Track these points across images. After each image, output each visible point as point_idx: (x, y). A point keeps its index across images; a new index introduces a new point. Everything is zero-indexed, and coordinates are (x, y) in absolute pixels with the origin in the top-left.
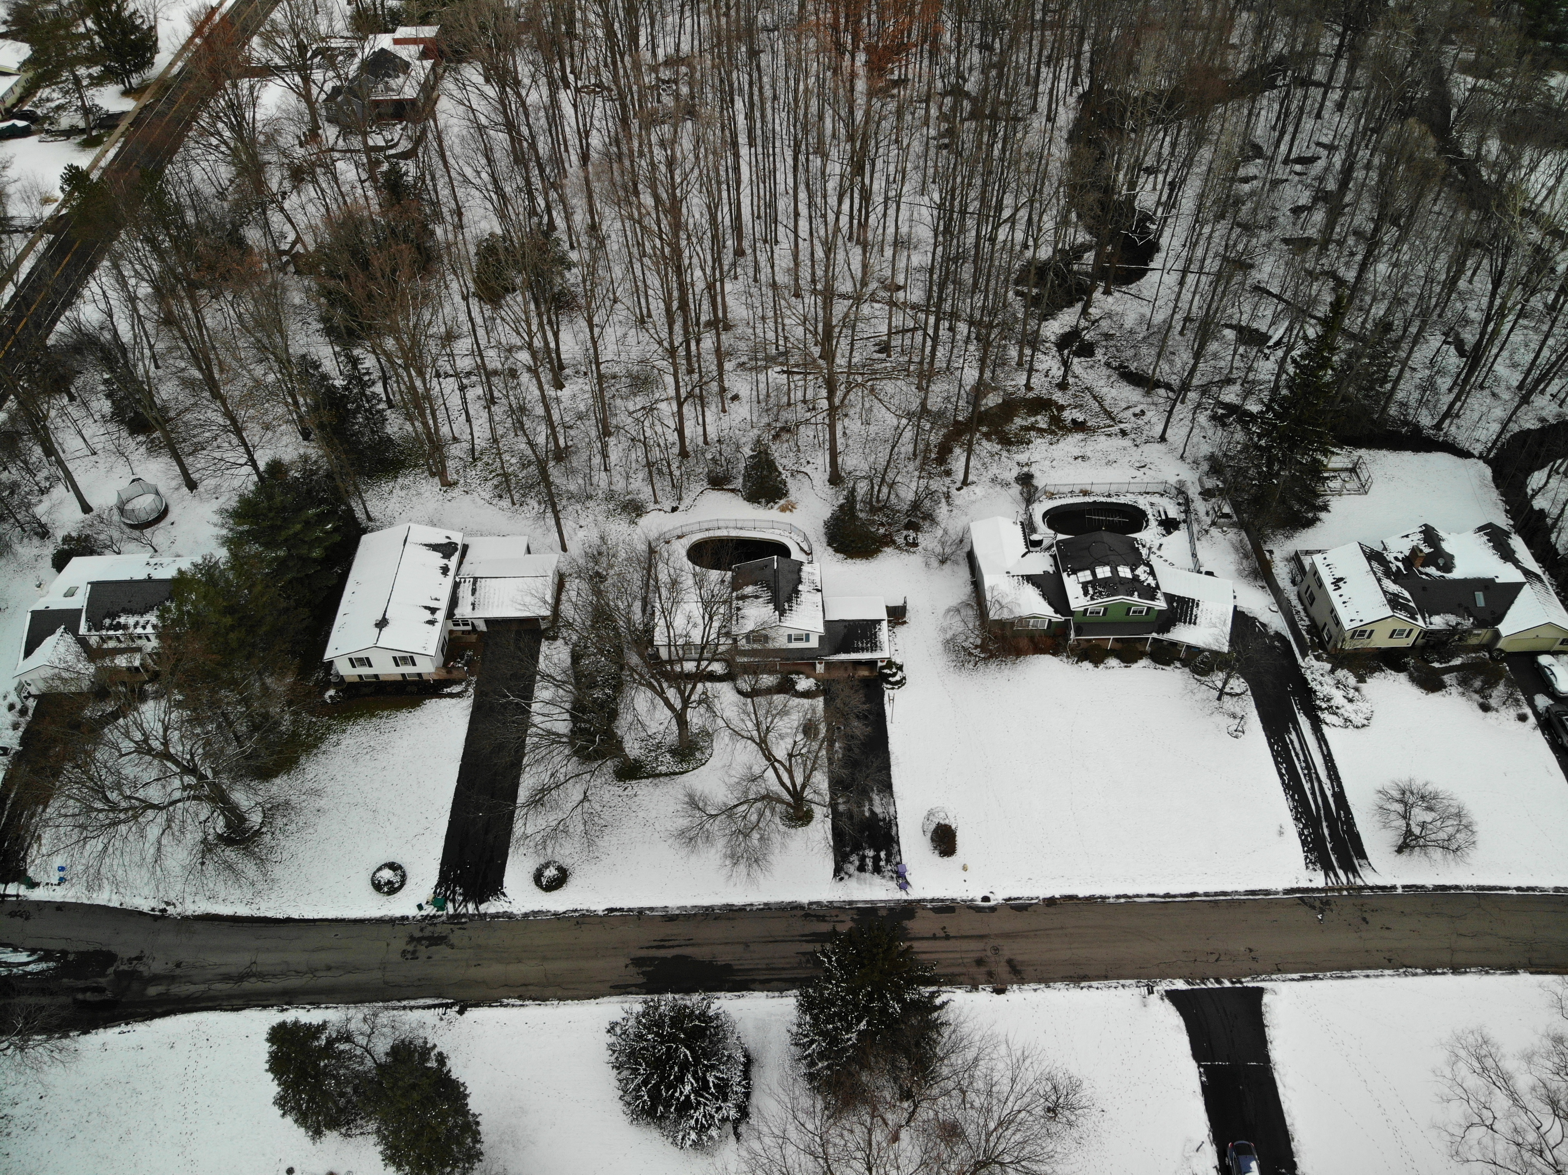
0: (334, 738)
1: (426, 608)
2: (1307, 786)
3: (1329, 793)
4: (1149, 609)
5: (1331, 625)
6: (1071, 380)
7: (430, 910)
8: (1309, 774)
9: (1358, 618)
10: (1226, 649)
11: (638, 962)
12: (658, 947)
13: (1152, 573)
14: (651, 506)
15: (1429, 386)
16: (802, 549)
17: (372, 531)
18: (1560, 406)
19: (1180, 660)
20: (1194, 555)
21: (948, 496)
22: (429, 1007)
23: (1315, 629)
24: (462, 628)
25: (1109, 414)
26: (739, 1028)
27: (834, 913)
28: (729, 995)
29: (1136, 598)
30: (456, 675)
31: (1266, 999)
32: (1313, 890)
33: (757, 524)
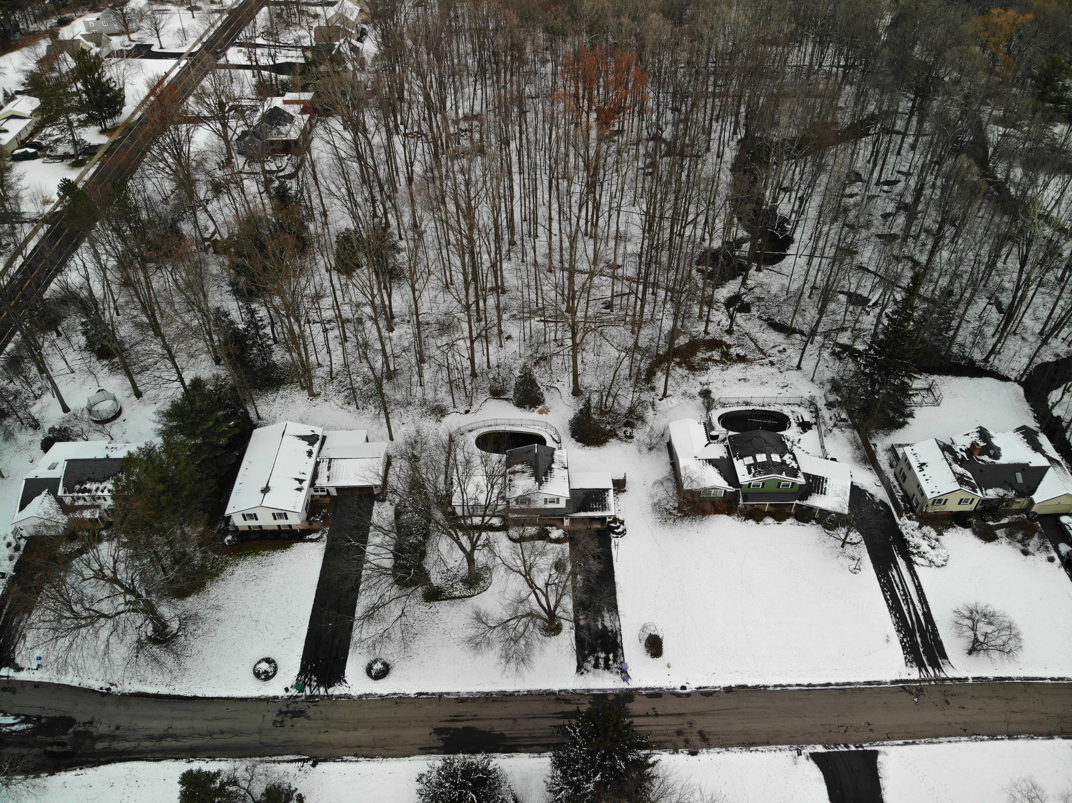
0: (230, 569)
1: (296, 479)
2: (905, 608)
3: (920, 613)
4: (793, 483)
5: (918, 495)
6: (735, 328)
7: (294, 692)
8: (906, 599)
9: (937, 491)
10: (846, 512)
11: (438, 731)
12: (453, 721)
13: (795, 459)
14: (451, 410)
15: (979, 333)
16: (554, 439)
17: (260, 426)
18: (1069, 346)
19: (815, 519)
20: (823, 447)
21: (653, 404)
22: (292, 761)
23: (907, 498)
24: (320, 493)
25: (761, 351)
26: (510, 779)
27: (577, 697)
28: (502, 755)
29: (784, 475)
30: (315, 526)
31: (880, 758)
32: (911, 681)
33: (523, 422)
